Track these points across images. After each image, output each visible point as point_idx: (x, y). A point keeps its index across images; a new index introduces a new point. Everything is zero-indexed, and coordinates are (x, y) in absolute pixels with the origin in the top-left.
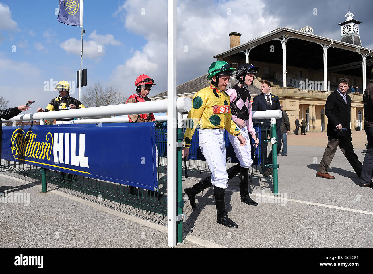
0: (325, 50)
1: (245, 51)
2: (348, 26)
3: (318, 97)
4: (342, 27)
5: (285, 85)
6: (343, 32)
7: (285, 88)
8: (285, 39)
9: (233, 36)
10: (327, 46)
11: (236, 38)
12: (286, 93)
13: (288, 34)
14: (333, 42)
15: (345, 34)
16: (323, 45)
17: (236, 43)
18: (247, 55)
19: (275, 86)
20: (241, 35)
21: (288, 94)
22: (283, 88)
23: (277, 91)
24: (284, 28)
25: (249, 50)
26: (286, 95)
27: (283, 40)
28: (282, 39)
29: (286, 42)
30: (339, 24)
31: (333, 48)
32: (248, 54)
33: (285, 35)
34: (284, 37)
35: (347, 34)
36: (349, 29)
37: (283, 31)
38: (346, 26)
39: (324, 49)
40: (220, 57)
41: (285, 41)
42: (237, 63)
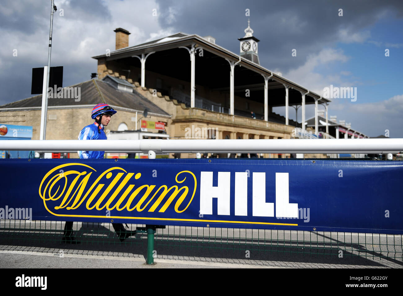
0: (232, 68)
1: (141, 56)
2: (247, 43)
3: (225, 121)
4: (241, 43)
5: (193, 105)
6: (243, 49)
7: (193, 108)
8: (194, 49)
9: (120, 34)
10: (234, 63)
11: (123, 36)
12: (194, 114)
13: (198, 44)
14: (241, 60)
15: (244, 51)
16: (231, 62)
17: (124, 43)
18: (143, 62)
19: (180, 105)
20: (130, 34)
21: (196, 115)
22: (190, 108)
23: (182, 112)
24: (195, 36)
25: (146, 55)
26: (195, 117)
27: (192, 50)
28: (190, 48)
29: (195, 53)
30: (239, 39)
31: (240, 66)
32: (145, 60)
33: (194, 45)
34: (193, 46)
35: (246, 52)
36: (248, 46)
37: (193, 39)
38: (245, 43)
39: (231, 66)
40: (101, 59)
41: (194, 51)
42: (129, 71)
